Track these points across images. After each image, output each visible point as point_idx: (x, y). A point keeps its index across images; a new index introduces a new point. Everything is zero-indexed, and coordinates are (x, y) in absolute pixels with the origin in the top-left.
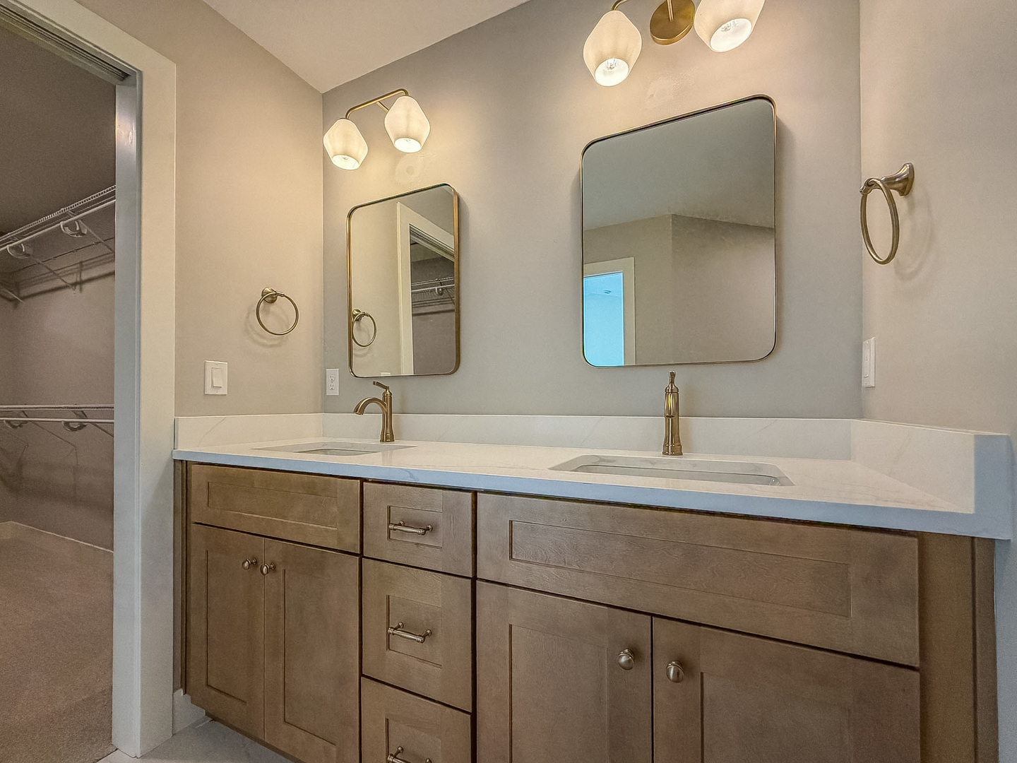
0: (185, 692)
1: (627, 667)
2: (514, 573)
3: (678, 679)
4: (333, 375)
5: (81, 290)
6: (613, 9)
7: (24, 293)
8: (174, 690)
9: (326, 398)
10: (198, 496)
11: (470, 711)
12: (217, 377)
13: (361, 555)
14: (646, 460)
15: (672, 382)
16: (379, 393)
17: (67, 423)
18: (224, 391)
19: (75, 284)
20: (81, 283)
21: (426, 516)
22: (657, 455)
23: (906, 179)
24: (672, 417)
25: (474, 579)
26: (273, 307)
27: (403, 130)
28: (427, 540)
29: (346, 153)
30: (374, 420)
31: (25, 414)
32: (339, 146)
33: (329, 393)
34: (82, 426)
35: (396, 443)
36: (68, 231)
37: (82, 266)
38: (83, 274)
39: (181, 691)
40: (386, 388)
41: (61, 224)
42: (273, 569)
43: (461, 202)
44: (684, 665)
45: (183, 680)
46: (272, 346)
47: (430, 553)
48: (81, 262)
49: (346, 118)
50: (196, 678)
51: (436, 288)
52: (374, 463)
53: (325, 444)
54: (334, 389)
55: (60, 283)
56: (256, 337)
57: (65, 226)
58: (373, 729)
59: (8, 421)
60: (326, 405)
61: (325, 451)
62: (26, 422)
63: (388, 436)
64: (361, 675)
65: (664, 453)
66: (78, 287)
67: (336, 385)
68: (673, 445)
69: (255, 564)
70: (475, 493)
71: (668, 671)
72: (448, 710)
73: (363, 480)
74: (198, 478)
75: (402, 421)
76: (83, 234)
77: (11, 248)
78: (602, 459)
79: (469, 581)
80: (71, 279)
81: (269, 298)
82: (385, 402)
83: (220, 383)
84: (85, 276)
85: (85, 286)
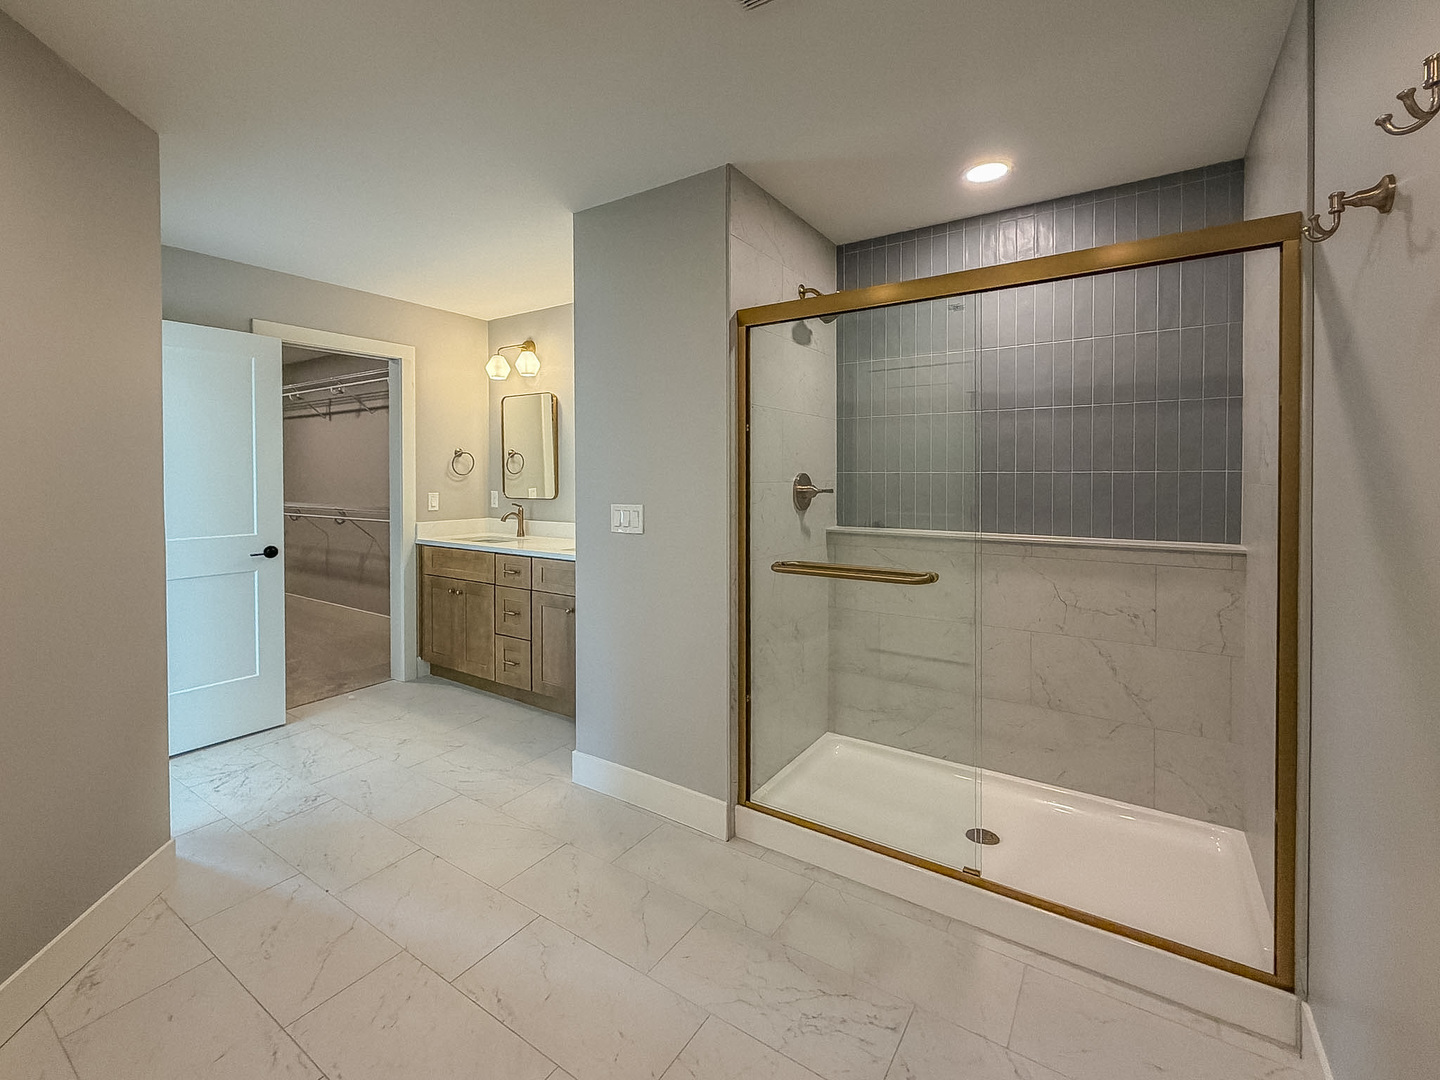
0: (422, 658)
2: (543, 587)
4: (495, 494)
5: (330, 419)
9: (491, 509)
10: (427, 562)
12: (434, 502)
13: (495, 584)
16: (515, 510)
17: (336, 519)
18: (437, 509)
19: (325, 414)
20: (330, 414)
21: (516, 568)
25: (532, 590)
26: (460, 459)
27: (524, 370)
28: (517, 577)
29: (498, 375)
30: (513, 523)
31: (298, 511)
32: (494, 372)
33: (493, 506)
34: (344, 521)
35: (526, 537)
37: (330, 403)
38: (332, 407)
39: (420, 658)
40: (521, 506)
42: (461, 593)
43: (558, 403)
45: (421, 653)
46: (459, 481)
47: (518, 582)
48: (330, 400)
49: (498, 354)
50: (427, 649)
52: (513, 547)
54: (494, 503)
55: (314, 412)
56: (450, 477)
57: (333, 389)
59: (290, 516)
60: (490, 513)
61: (488, 541)
62: (300, 515)
63: (521, 533)
66: (328, 417)
67: (496, 502)
69: (454, 592)
70: (531, 558)
73: (495, 553)
74: (427, 552)
75: (529, 524)
76: (342, 393)
79: (530, 591)
80: (323, 410)
81: (458, 454)
82: (520, 515)
83: (436, 503)
84: (334, 409)
85: (333, 417)
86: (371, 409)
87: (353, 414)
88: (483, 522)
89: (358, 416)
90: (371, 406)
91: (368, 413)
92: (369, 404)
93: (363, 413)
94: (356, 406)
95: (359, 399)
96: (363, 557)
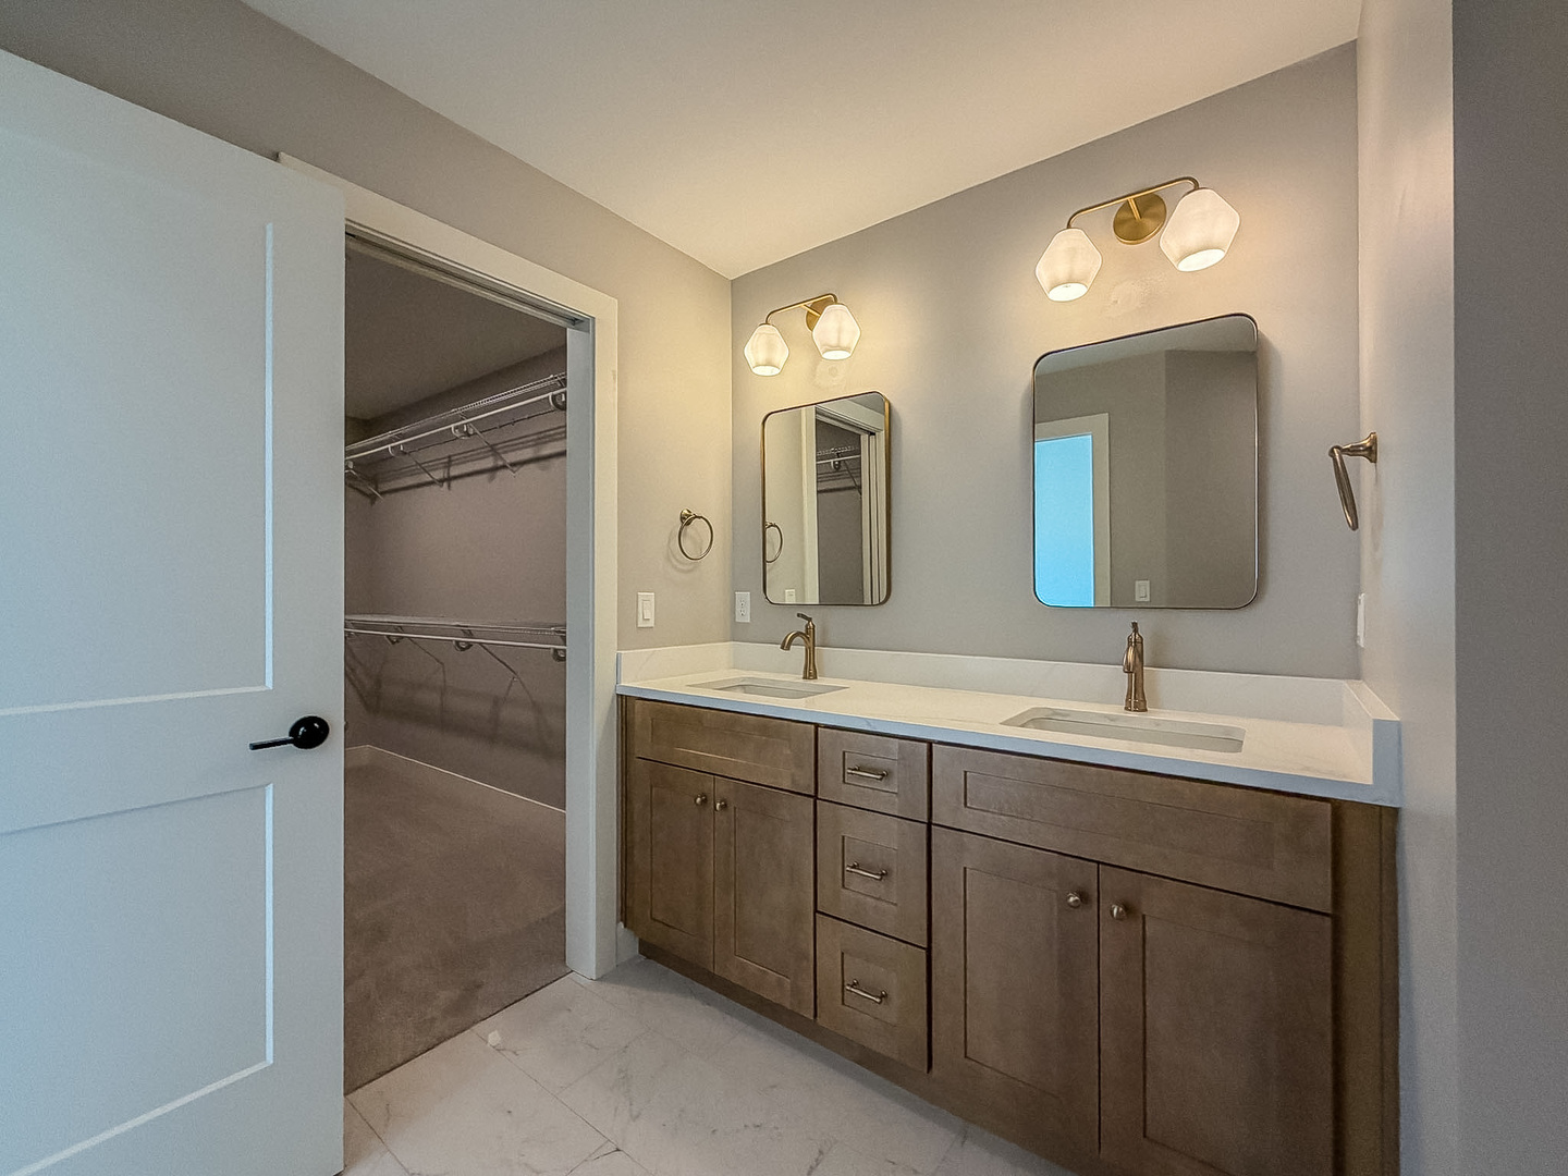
0: (625, 926)
1: (1075, 906)
2: (967, 820)
3: (1120, 917)
4: (744, 598)
5: (449, 486)
6: (1069, 226)
7: (385, 487)
8: (617, 922)
9: (734, 623)
10: (641, 732)
11: (925, 946)
12: (647, 611)
13: (815, 797)
14: (1106, 716)
15: (1136, 631)
16: (801, 626)
17: (457, 642)
18: (651, 624)
19: (442, 481)
20: (449, 479)
21: (880, 763)
22: (1117, 710)
23: (1370, 447)
24: (1135, 671)
25: (929, 824)
26: (691, 528)
27: (834, 342)
28: (881, 785)
29: (769, 363)
30: (798, 651)
31: (400, 628)
32: (762, 357)
33: (739, 619)
34: (469, 645)
35: (821, 681)
36: (457, 434)
37: (450, 461)
38: (451, 469)
39: (622, 925)
40: (810, 620)
41: (452, 426)
42: (724, 807)
43: (893, 412)
44: (1129, 909)
46: (689, 571)
47: (886, 797)
48: (449, 457)
49: (767, 323)
50: (638, 911)
51: (832, 461)
53: (744, 679)
54: (744, 615)
55: (426, 478)
56: (675, 563)
57: (456, 428)
58: (828, 964)
59: (388, 636)
60: (736, 633)
61: (744, 688)
62: (403, 637)
63: (810, 672)
64: (816, 911)
65: (1126, 709)
66: (445, 484)
67: (748, 612)
68: (1137, 699)
69: (706, 799)
70: (930, 743)
71: (1112, 912)
72: (904, 945)
73: (817, 726)
74: (639, 714)
75: (824, 654)
76: (469, 435)
77: (392, 447)
78: (1056, 712)
79: (925, 825)
80: (438, 475)
81: (686, 520)
82: (808, 635)
83: (649, 614)
84: (454, 472)
85: (454, 483)
86: (514, 465)
87: (485, 477)
88: (723, 650)
89: (491, 479)
90: (514, 460)
91: (507, 472)
92: (511, 457)
93: (500, 473)
94: (488, 463)
95: (493, 450)
96: (497, 702)
